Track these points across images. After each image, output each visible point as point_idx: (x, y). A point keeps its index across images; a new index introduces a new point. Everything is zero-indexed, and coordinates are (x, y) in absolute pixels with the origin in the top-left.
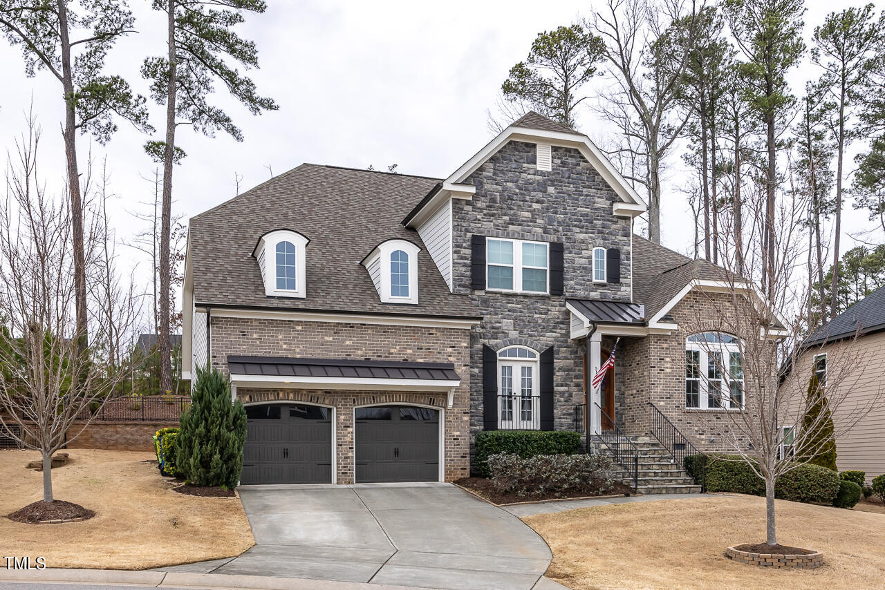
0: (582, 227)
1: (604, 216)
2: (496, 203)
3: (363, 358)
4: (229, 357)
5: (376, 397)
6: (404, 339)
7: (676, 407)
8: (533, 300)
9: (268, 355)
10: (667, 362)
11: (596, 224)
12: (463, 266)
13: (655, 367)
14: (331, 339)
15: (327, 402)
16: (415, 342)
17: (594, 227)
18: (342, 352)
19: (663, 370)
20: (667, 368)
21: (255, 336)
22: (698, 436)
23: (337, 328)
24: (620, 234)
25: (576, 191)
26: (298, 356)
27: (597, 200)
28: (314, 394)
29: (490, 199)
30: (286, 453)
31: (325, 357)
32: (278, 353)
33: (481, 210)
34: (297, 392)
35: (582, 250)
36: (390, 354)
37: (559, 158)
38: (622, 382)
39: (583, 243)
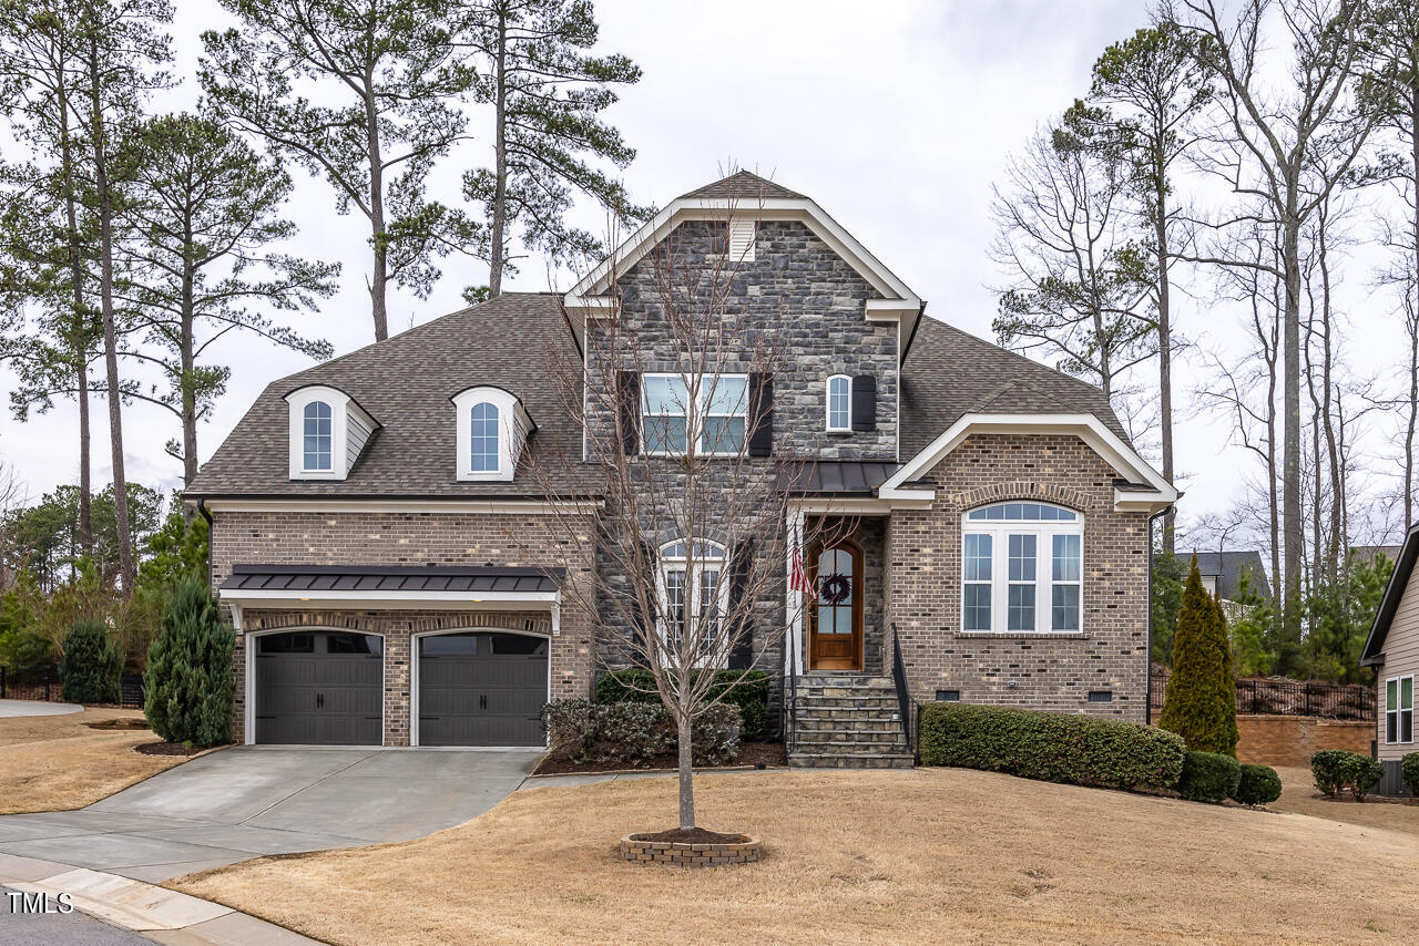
0: (808, 345)
1: (850, 325)
2: (660, 320)
3: (425, 564)
4: (235, 567)
5: (444, 620)
6: (487, 534)
7: (941, 629)
8: (719, 467)
9: (288, 562)
10: (925, 555)
11: (833, 339)
12: (603, 421)
13: (901, 564)
14: (378, 537)
15: (370, 627)
16: (505, 538)
17: (829, 344)
18: (394, 555)
19: (917, 569)
20: (925, 564)
21: (271, 536)
22: (985, 678)
23: (387, 521)
24: (877, 351)
25: (797, 288)
26: (331, 563)
27: (835, 299)
28: (351, 616)
29: (649, 314)
30: (320, 701)
31: (370, 563)
32: (303, 559)
33: (633, 332)
34: (328, 613)
35: (808, 381)
36: (465, 556)
37: (767, 240)
38: (877, 592)
39: (810, 369)
